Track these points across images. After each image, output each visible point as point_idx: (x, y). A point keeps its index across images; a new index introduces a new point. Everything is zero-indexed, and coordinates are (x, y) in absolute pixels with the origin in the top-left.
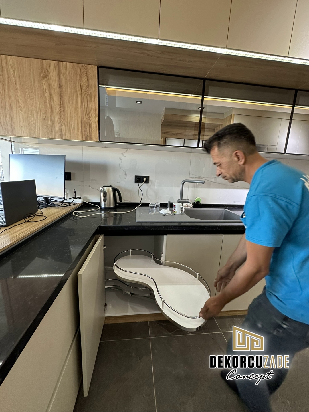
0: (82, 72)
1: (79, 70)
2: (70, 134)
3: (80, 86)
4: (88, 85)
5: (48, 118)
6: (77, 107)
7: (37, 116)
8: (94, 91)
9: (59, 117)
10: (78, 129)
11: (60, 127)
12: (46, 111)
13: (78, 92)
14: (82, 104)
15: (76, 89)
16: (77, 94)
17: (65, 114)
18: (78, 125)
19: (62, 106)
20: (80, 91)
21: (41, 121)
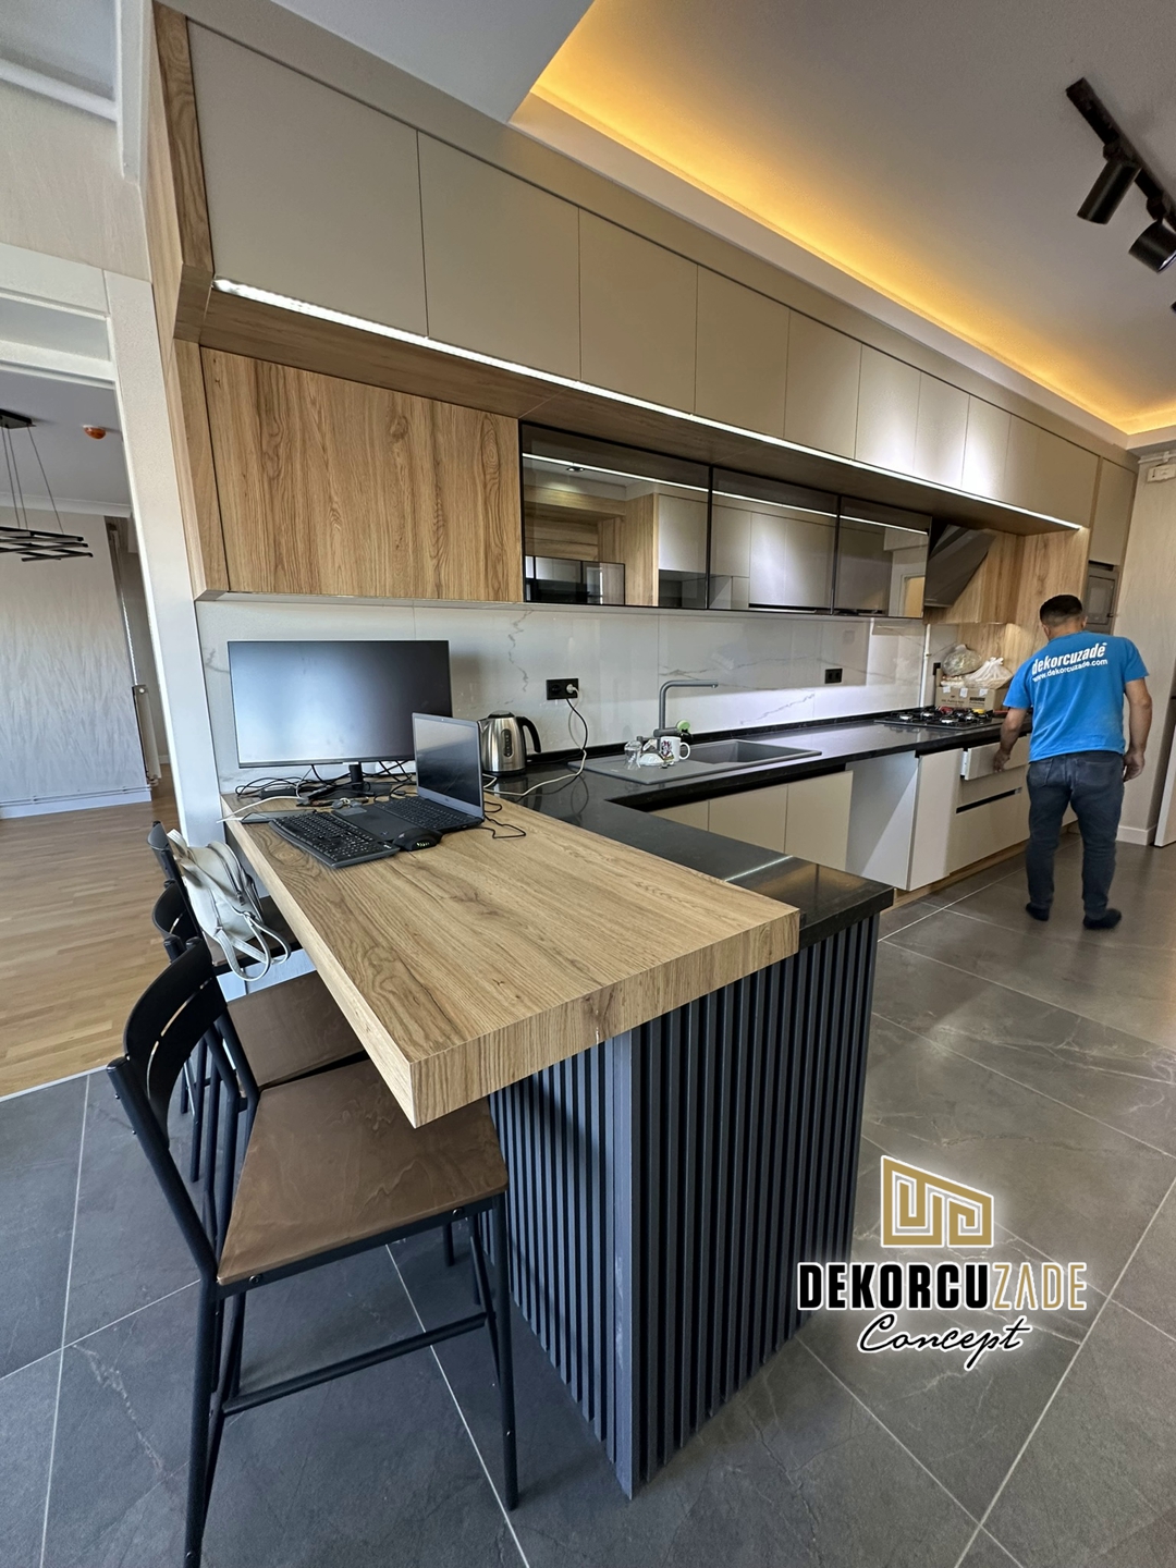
0: (486, 430)
1: (479, 426)
2: (460, 585)
3: (481, 466)
4: (500, 465)
5: (407, 545)
6: (476, 516)
7: (379, 538)
8: (513, 480)
9: (434, 542)
10: (478, 574)
11: (437, 567)
12: (402, 527)
13: (478, 481)
14: (486, 509)
15: (473, 473)
16: (474, 484)
17: (447, 535)
18: (478, 562)
19: (440, 512)
20: (482, 476)
21: (389, 552)
